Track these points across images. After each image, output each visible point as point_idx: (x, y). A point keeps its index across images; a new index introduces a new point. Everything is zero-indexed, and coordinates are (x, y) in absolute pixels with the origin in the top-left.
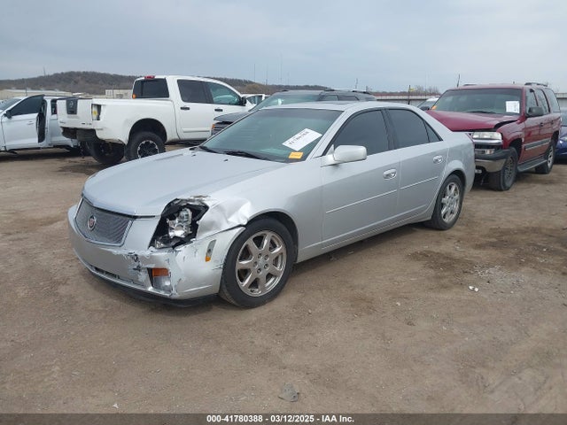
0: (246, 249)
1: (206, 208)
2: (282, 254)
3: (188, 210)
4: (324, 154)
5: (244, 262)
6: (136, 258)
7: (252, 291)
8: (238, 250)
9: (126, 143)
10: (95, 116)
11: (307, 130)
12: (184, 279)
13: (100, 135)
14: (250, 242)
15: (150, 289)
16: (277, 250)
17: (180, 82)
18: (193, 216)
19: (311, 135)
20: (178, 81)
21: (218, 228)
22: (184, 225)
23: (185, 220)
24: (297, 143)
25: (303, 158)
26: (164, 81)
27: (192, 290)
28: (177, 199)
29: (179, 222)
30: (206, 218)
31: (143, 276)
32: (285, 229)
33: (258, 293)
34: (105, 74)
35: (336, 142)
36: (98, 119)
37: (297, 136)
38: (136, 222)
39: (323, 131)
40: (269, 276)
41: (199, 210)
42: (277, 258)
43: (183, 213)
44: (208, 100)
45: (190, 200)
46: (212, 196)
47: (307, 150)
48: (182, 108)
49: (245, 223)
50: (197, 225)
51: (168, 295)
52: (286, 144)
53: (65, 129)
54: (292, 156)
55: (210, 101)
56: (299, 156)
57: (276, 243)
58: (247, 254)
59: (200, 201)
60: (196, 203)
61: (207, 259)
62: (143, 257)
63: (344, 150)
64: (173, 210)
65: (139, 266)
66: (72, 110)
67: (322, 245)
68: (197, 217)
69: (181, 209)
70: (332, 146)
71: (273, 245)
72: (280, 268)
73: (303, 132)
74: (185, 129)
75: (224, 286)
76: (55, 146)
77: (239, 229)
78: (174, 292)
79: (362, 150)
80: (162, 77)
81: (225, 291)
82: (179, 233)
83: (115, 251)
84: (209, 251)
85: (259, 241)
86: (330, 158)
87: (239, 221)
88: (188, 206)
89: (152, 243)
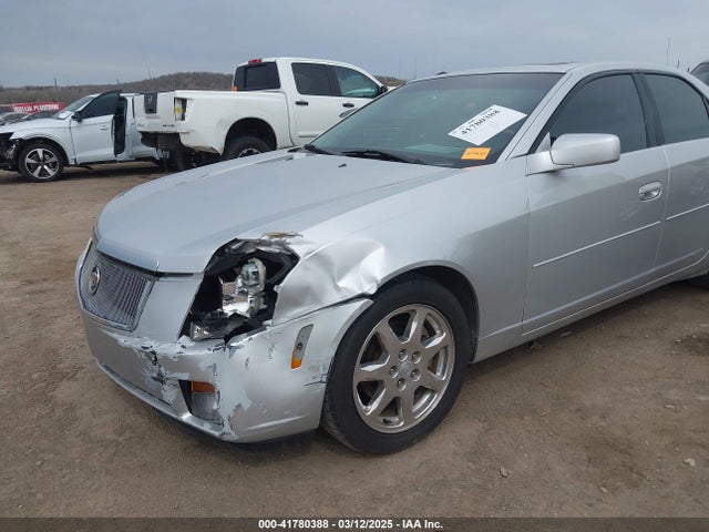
0: (376, 340)
1: (294, 258)
2: (446, 348)
3: (259, 263)
4: (533, 150)
5: (371, 368)
6: (154, 357)
7: (386, 422)
8: (358, 342)
9: (221, 152)
10: (179, 115)
11: (495, 107)
12: (246, 404)
13: (185, 141)
14: (383, 328)
15: (186, 417)
16: (437, 341)
17: (295, 66)
18: (269, 274)
19: (505, 117)
20: (293, 64)
21: (316, 299)
22: (252, 291)
23: (253, 282)
24: (477, 131)
25: (492, 159)
26: (274, 64)
27: (266, 426)
28: (236, 241)
29: (244, 285)
30: (293, 278)
31: (171, 394)
32: (453, 299)
33: (398, 425)
34: (218, 75)
35: (555, 127)
36: (183, 118)
37: (477, 118)
38: (160, 284)
39: (528, 109)
40: (421, 391)
41: (279, 263)
42: (436, 358)
43: (249, 269)
44: (335, 91)
45: (261, 243)
46: (307, 234)
47: (498, 145)
48: (298, 103)
49: (372, 291)
50: (276, 294)
51: (217, 434)
52: (457, 133)
53: (144, 134)
54: (468, 155)
55: (338, 93)
56: (483, 154)
57: (435, 326)
58: (376, 351)
59: (282, 244)
60: (274, 249)
61: (295, 364)
62: (166, 358)
63: (572, 145)
64: (228, 262)
65: (160, 374)
66: (151, 109)
67: (523, 329)
68: (276, 277)
69: (244, 259)
70: (548, 136)
71: (429, 332)
72: (443, 376)
73: (488, 111)
74: (301, 133)
75: (329, 416)
76: (138, 159)
77: (362, 302)
78: (227, 428)
79: (609, 142)
80: (272, 60)
81: (332, 425)
82: (242, 308)
83: (123, 340)
84: (299, 346)
85: (400, 325)
86: (544, 159)
87: (360, 287)
88: (259, 255)
89: (185, 331)
